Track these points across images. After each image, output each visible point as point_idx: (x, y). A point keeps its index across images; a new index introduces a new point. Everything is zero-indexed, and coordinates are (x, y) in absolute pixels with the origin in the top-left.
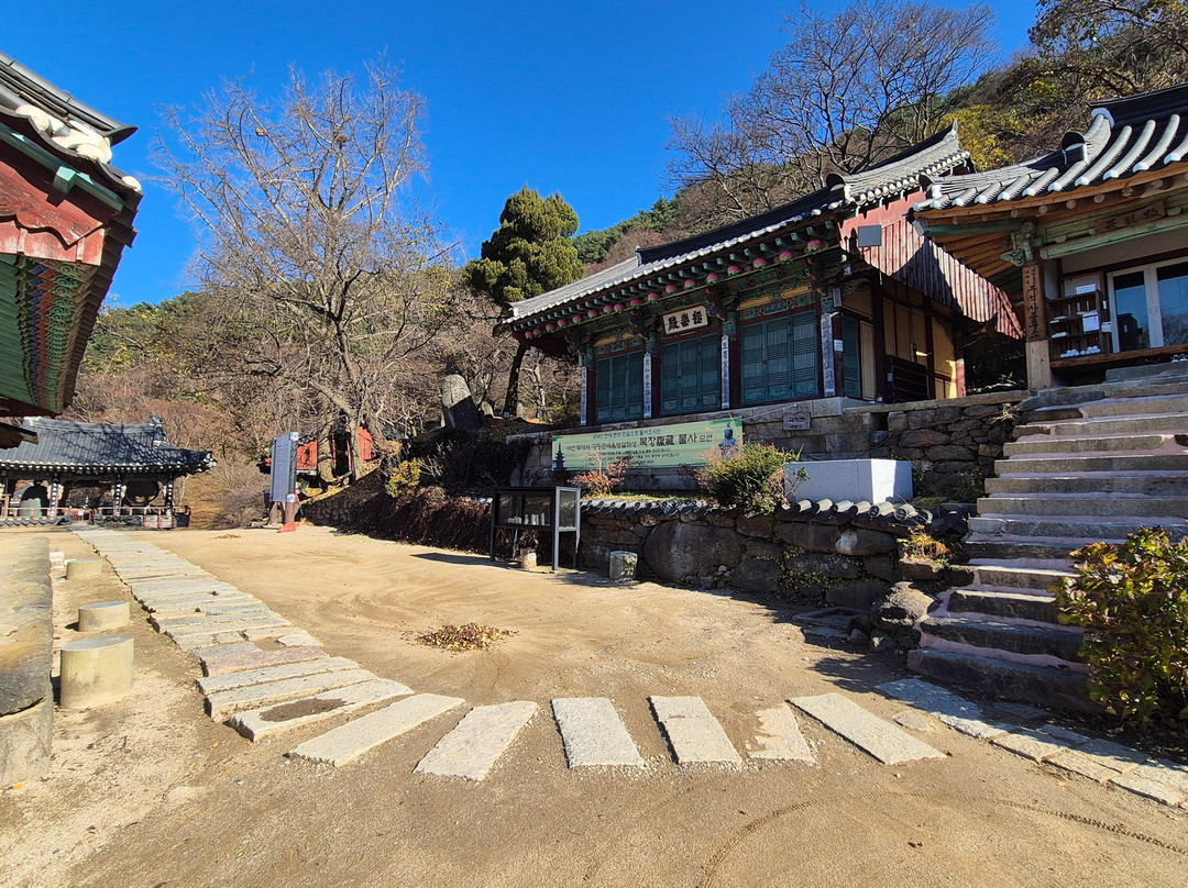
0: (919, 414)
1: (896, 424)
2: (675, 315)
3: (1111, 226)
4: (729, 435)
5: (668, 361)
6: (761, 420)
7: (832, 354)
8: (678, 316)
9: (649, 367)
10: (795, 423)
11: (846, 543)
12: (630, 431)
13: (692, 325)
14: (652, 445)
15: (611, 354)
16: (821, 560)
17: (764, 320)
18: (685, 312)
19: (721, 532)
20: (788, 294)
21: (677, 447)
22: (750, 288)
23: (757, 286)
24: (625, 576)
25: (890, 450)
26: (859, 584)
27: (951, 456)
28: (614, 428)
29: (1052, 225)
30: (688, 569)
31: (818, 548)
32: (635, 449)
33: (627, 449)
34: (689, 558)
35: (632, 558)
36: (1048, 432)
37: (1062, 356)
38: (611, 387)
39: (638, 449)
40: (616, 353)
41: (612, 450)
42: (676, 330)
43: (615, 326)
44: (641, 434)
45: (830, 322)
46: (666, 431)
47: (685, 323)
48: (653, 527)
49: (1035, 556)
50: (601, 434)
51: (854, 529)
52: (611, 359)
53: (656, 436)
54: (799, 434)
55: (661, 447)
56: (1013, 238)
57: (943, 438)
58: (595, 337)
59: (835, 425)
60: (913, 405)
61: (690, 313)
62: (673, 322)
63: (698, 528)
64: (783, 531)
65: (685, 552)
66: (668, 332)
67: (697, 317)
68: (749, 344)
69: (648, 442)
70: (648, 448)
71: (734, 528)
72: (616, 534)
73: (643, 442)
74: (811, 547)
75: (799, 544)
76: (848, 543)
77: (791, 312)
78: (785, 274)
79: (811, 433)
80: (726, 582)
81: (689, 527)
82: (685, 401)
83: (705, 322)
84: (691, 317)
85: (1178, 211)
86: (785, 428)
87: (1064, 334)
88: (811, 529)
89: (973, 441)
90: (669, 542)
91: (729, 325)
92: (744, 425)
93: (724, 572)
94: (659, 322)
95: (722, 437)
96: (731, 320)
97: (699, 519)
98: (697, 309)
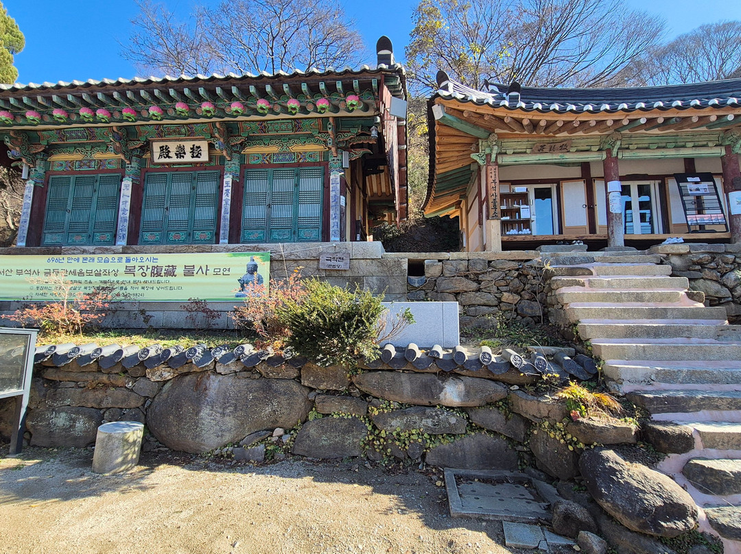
0: (454, 263)
1: (432, 270)
2: (169, 144)
3: (541, 150)
4: (253, 269)
5: (154, 190)
6: (293, 257)
7: (339, 208)
8: (173, 147)
9: (129, 192)
10: (334, 262)
11: (452, 393)
12: (110, 256)
13: (188, 158)
14: (144, 275)
15: (73, 172)
16: (424, 415)
17: (269, 168)
18: (182, 143)
19: (280, 386)
20: (297, 148)
21: (180, 279)
22: (261, 134)
23: (270, 133)
24: (123, 463)
25: (426, 294)
26: (466, 440)
27: (483, 301)
28: (84, 252)
29: (506, 140)
30: (227, 438)
31: (417, 401)
32: (115, 279)
33: (103, 278)
34: (230, 422)
35: (135, 432)
36: (583, 285)
37: (508, 233)
38: (69, 208)
39: (120, 278)
40: (80, 172)
41: (77, 278)
42: (167, 160)
43: (84, 141)
44: (128, 260)
45: (339, 180)
46: (164, 260)
47: (179, 155)
48: (166, 382)
49: (717, 408)
50: (61, 257)
51: (457, 376)
52: (72, 178)
53: (151, 264)
54: (335, 274)
55: (156, 279)
56: (480, 144)
57: (474, 285)
58: (50, 150)
59: (374, 268)
60: (445, 255)
61: (188, 146)
62: (165, 151)
63: (243, 382)
64: (370, 382)
65: (223, 414)
66: (156, 160)
67: (196, 151)
68: (254, 186)
69: (138, 272)
70: (135, 278)
71: (298, 379)
72: (100, 394)
73: (130, 271)
74: (406, 399)
75: (392, 397)
76: (455, 394)
77: (299, 165)
78: (299, 128)
79: (348, 274)
80: (286, 451)
81: (229, 381)
82: (173, 234)
83: (204, 157)
84: (188, 150)
85: (574, 150)
86: (321, 267)
87: (508, 218)
88: (404, 378)
89: (498, 289)
90: (197, 403)
91: (233, 165)
92: (272, 261)
93: (280, 437)
94: (147, 147)
95: (243, 272)
96: (236, 161)
97: (245, 370)
98: (197, 143)
